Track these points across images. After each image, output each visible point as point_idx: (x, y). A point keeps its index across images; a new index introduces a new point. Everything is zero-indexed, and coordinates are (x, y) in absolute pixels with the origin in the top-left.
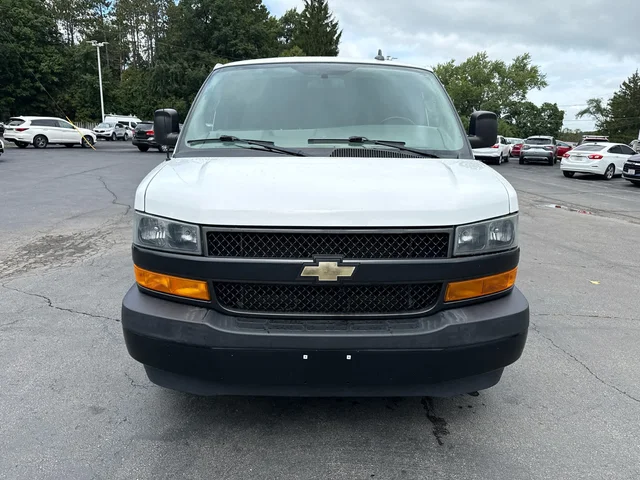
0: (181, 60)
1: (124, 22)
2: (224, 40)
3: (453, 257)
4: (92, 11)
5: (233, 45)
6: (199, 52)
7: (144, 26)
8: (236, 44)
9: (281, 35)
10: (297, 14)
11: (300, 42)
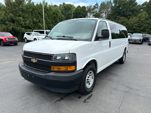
0: (112, 18)
1: (101, 11)
2: (124, 12)
3: (52, 61)
4: (95, 10)
5: (126, 13)
6: (117, 16)
7: (104, 12)
8: (127, 13)
9: (141, 9)
10: (147, 3)
11: (146, 10)
